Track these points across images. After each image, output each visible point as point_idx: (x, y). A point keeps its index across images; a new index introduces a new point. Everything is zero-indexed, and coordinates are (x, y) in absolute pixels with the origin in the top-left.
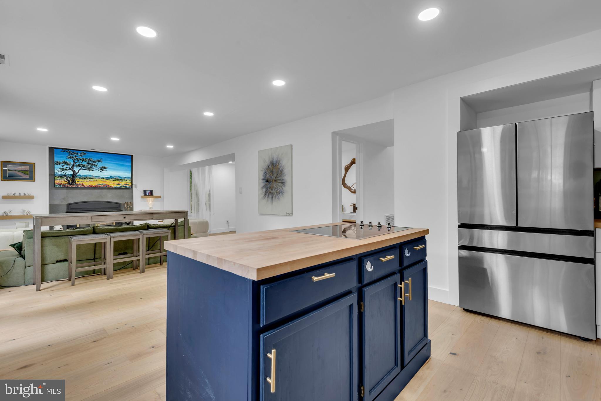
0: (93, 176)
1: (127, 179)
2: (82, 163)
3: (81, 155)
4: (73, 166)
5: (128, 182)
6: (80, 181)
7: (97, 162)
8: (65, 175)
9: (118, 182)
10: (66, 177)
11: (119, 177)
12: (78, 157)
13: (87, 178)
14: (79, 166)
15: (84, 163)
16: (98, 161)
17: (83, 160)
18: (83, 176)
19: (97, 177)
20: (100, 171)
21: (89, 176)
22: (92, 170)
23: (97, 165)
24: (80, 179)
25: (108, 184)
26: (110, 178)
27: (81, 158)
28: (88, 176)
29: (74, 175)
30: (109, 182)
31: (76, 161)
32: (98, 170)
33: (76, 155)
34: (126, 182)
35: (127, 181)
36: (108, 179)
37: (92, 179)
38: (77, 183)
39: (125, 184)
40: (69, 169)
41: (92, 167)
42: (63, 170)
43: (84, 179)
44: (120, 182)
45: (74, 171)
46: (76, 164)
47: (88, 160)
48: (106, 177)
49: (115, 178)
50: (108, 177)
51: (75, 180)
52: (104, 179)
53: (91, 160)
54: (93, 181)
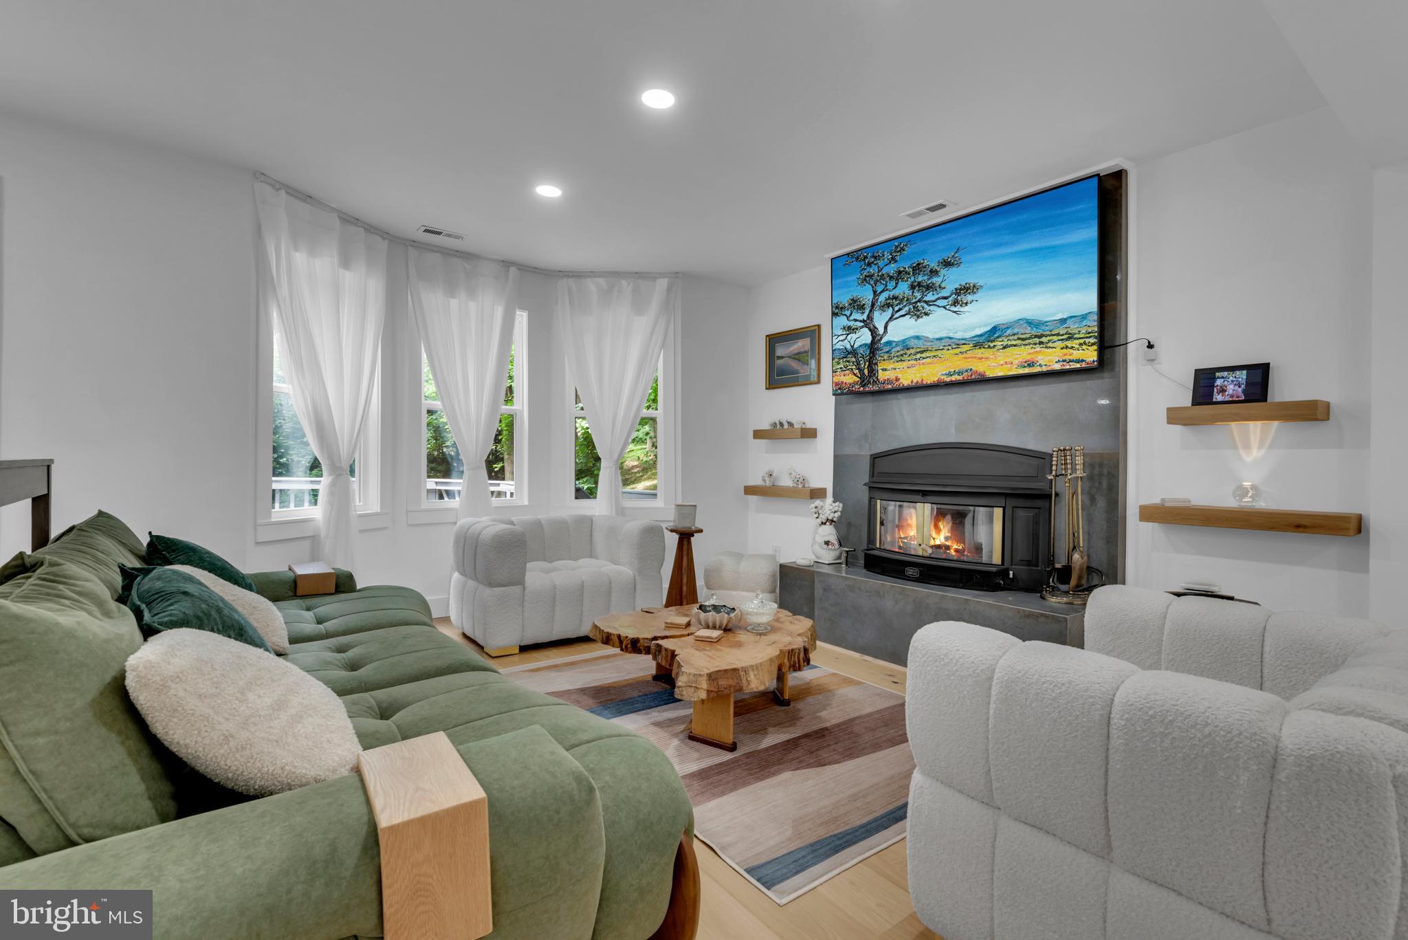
0: (926, 339)
1: (1073, 327)
2: (897, 292)
3: (893, 259)
4: (871, 311)
5: (1075, 343)
6: (889, 365)
7: (943, 272)
8: (853, 352)
9: (1021, 353)
10: (854, 359)
11: (1030, 323)
12: (884, 271)
13: (909, 352)
14: (889, 305)
15: (903, 289)
16: (947, 264)
17: (899, 275)
18: (897, 344)
19: (940, 339)
20: (953, 308)
21: (916, 342)
22: (926, 314)
23: (943, 285)
24: (890, 358)
25: (978, 367)
26: (990, 338)
27: (892, 269)
28: (913, 343)
29: (873, 347)
30: (987, 358)
31: (879, 288)
32: (944, 307)
33: (881, 263)
34: (1069, 344)
35: (1071, 337)
36: (978, 345)
37: (924, 355)
38: (882, 376)
39: (1064, 361)
40: (862, 327)
41: (926, 299)
42: (848, 334)
43: (902, 355)
44: (1038, 349)
45: (873, 331)
46: (879, 300)
47: (913, 270)
48: (974, 337)
49: (1014, 335)
50: (981, 335)
51: (876, 364)
52: (964, 344)
53: (923, 269)
54: (928, 360)
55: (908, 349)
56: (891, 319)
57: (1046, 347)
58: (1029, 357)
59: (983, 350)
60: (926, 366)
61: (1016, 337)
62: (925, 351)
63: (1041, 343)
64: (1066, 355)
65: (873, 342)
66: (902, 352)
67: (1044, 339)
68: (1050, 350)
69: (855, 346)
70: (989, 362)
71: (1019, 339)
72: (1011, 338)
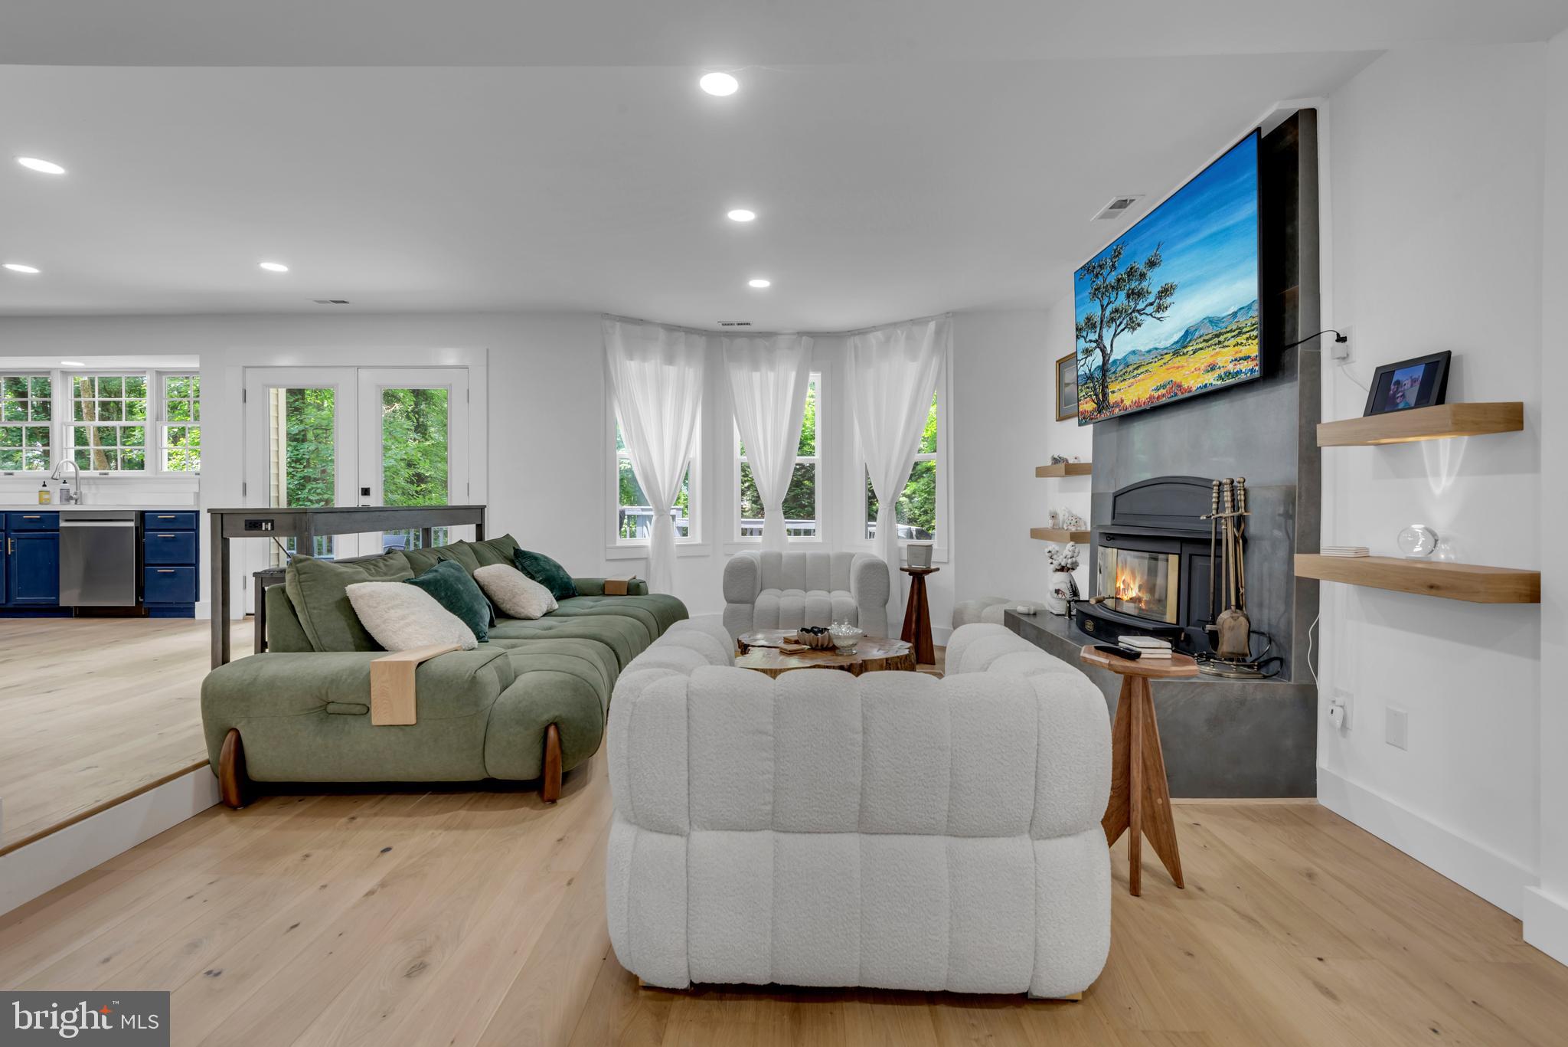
0: (1140, 353)
1: (1242, 320)
2: (1118, 304)
3: (1114, 266)
4: (1101, 329)
5: (1243, 338)
6: (1116, 386)
7: (1149, 274)
8: (1091, 376)
9: (1206, 357)
10: (1092, 385)
11: (1211, 321)
12: (1108, 282)
13: (1128, 370)
14: (1112, 320)
15: (1121, 299)
16: (1152, 264)
17: (1117, 287)
18: (1121, 361)
19: (1150, 351)
20: (1157, 315)
21: (1133, 357)
22: (1139, 325)
23: (1149, 290)
24: (1116, 379)
25: (1177, 377)
26: (1182, 346)
27: (1112, 279)
28: (1131, 359)
29: (1104, 369)
31: (1105, 302)
32: (1151, 315)
33: (1105, 272)
34: (1239, 340)
35: (1240, 332)
36: (1176, 353)
37: (1139, 371)
38: (1112, 399)
39: (1236, 360)
40: (1096, 348)
41: (1139, 307)
42: (1086, 358)
43: (1124, 374)
44: (1218, 350)
45: (1103, 351)
46: (1106, 316)
47: (1128, 276)
48: (1172, 345)
49: (1201, 337)
50: (1177, 342)
51: (1107, 387)
52: (1166, 354)
53: (1135, 274)
54: (1142, 376)
55: (1128, 366)
56: (1115, 335)
57: (1224, 347)
58: (1210, 360)
59: (1179, 358)
60: (1141, 383)
61: (1201, 340)
62: (1139, 366)
63: (1220, 342)
64: (1236, 353)
65: (1105, 363)
66: (1124, 371)
67: (1222, 338)
68: (1227, 349)
69: (1092, 370)
70: (1184, 371)
71: (1204, 341)
72: (1198, 341)
